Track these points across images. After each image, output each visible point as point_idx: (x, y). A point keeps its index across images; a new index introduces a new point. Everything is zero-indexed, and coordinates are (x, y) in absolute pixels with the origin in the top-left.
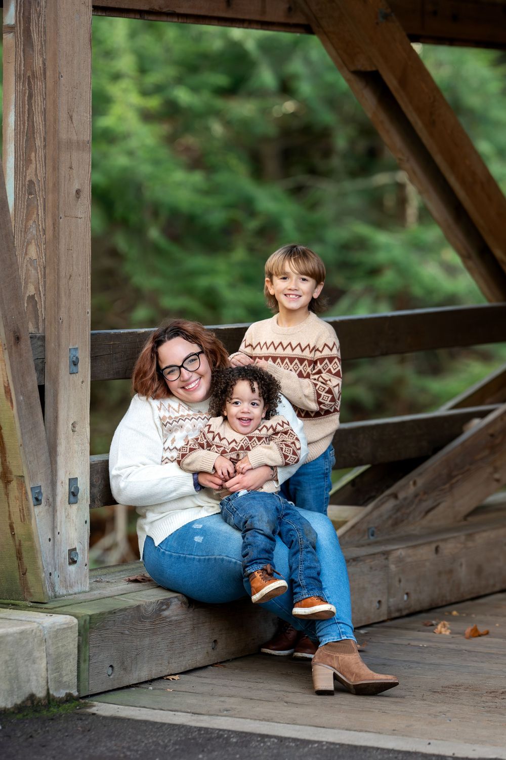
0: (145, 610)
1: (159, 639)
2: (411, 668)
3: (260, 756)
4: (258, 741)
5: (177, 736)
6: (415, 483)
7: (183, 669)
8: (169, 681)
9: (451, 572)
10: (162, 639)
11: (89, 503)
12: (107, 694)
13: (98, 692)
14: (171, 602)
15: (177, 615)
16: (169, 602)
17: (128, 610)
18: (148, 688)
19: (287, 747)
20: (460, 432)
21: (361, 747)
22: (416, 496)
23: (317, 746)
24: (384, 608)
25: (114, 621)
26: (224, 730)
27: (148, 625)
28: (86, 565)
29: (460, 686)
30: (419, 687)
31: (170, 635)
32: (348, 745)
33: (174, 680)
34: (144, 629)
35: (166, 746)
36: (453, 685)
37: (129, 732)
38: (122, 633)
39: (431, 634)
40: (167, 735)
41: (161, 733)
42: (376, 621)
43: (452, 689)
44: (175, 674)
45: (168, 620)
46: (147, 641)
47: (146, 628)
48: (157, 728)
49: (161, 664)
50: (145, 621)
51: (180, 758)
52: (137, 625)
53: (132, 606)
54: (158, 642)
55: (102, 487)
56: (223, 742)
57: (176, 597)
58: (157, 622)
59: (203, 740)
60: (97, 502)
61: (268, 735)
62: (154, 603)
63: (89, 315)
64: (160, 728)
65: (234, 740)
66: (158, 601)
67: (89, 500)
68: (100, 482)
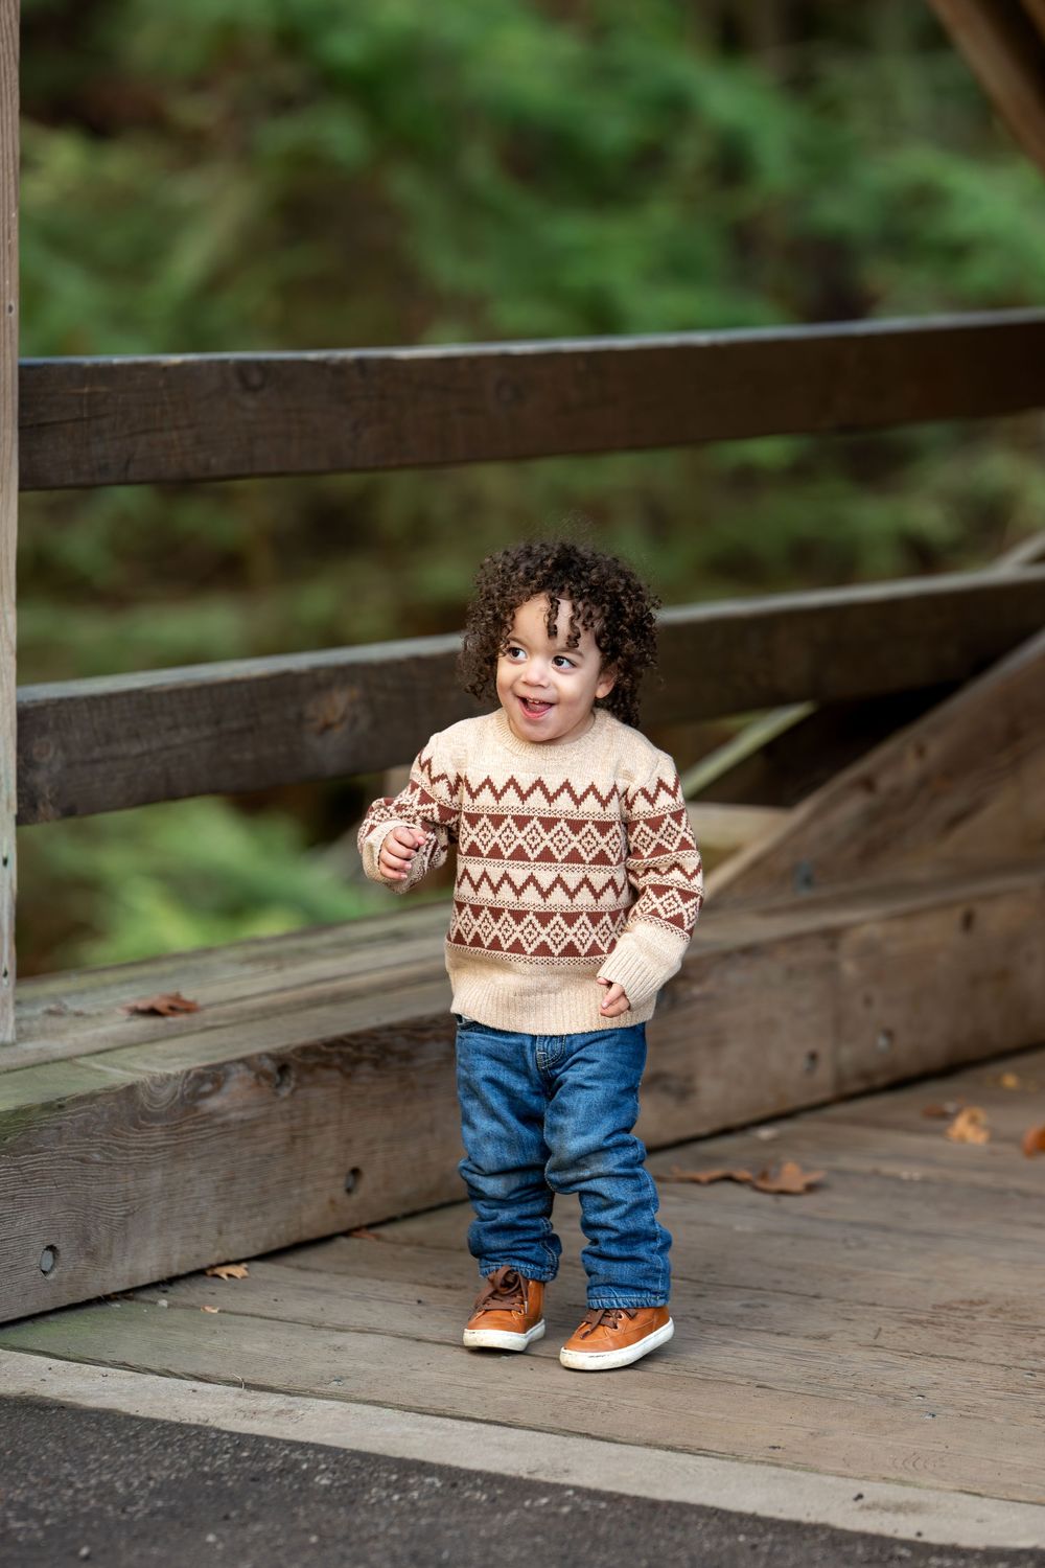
0: (151, 1098)
1: (192, 1173)
2: (864, 1246)
3: (376, 1538)
4: (388, 1485)
5: (173, 1464)
6: (921, 752)
7: (261, 1248)
8: (216, 1280)
9: (1003, 975)
10: (201, 1172)
11: (14, 811)
12: (41, 1321)
13: (10, 1318)
14: (227, 1074)
15: (245, 1108)
16: (220, 1073)
17: (99, 1099)
18: (156, 1303)
19: (465, 1506)
21: (670, 1504)
22: (923, 782)
23: (546, 1504)
24: (824, 1073)
25: (59, 1128)
26: (303, 1446)
27: (158, 1135)
28: (6, 974)
29: (981, 1303)
30: (874, 1304)
31: (223, 1160)
32: (636, 1500)
33: (232, 1279)
34: (148, 1148)
35: (131, 1500)
36: (962, 1302)
37: (46, 1450)
38: (83, 1160)
39: (935, 1142)
40: (146, 1463)
41: (132, 1456)
42: (804, 1101)
43: (958, 1314)
44: (238, 1262)
45: (218, 1120)
46: (156, 1178)
47: (152, 1145)
48: (126, 1440)
49: (198, 1237)
50: (153, 1124)
51: (154, 1543)
52: (128, 1138)
53: (114, 1087)
54: (189, 1181)
55: (57, 768)
56: (291, 1486)
57: (242, 1061)
58: (186, 1128)
59: (238, 1480)
60: (44, 804)
61: (423, 1463)
62: (176, 1077)
63: (15, 313)
64: (133, 1441)
65: (325, 1482)
66: (188, 1073)
67: (14, 803)
68: (51, 755)
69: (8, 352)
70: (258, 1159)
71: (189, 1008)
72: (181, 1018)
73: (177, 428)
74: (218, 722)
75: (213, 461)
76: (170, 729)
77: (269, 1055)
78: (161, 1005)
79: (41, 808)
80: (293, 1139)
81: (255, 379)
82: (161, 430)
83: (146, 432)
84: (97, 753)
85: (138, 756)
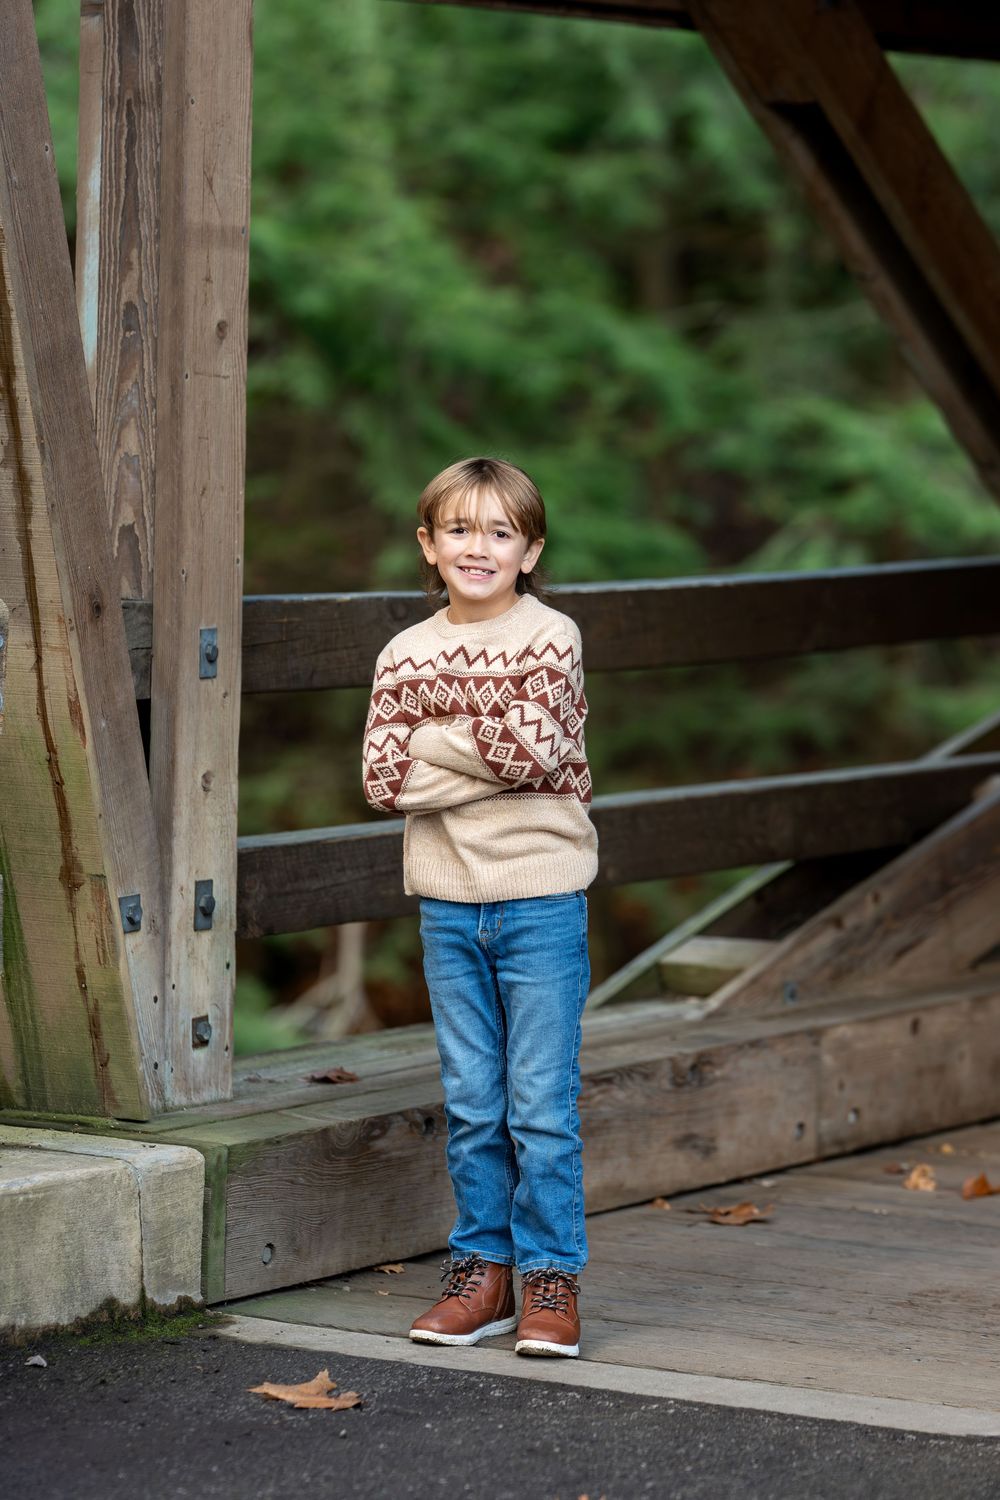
0: (339, 1138)
1: (366, 1195)
2: (853, 1256)
3: (543, 1426)
4: (544, 1397)
5: (387, 1384)
6: (876, 898)
7: (410, 1252)
8: (382, 1275)
9: (941, 1069)
10: (372, 1195)
11: (235, 929)
12: (261, 1298)
13: (242, 1295)
14: (390, 1123)
15: (402, 1148)
16: (386, 1122)
17: (304, 1138)
18: (341, 1289)
19: (599, 1409)
20: (967, 801)
21: (742, 1410)
22: (879, 921)
23: (657, 1408)
24: (810, 1139)
25: (277, 1158)
26: (478, 1374)
27: (343, 1166)
28: (227, 1049)
29: (944, 1292)
30: (866, 1293)
31: (386, 1187)
32: (718, 1407)
33: (394, 1274)
34: (336, 1175)
36: (931, 1291)
38: (292, 1182)
39: (897, 1190)
40: (368, 1383)
41: (358, 1379)
42: (794, 1161)
43: (928, 1299)
44: (396, 1263)
45: (384, 1157)
46: (341, 1198)
47: (339, 1173)
48: (350, 1369)
49: (369, 1242)
50: (338, 1158)
51: (389, 1428)
52: (322, 1167)
53: (313, 1130)
54: (363, 1201)
55: (261, 898)
56: (474, 1397)
57: (400, 1113)
58: (361, 1161)
59: (436, 1393)
60: (253, 925)
61: (563, 1385)
62: (356, 1124)
63: (241, 565)
64: (356, 1369)
65: (497, 1394)
66: (364, 1121)
67: (235, 923)
68: (257, 888)
69: (236, 591)
70: (410, 1187)
71: (352, 1079)
72: (347, 1085)
73: (346, 648)
74: (372, 867)
76: (339, 871)
77: (419, 1110)
78: (332, 1075)
79: (250, 926)
80: (435, 1173)
81: (401, 611)
82: (336, 649)
83: (325, 651)
84: (288, 888)
85: (316, 890)
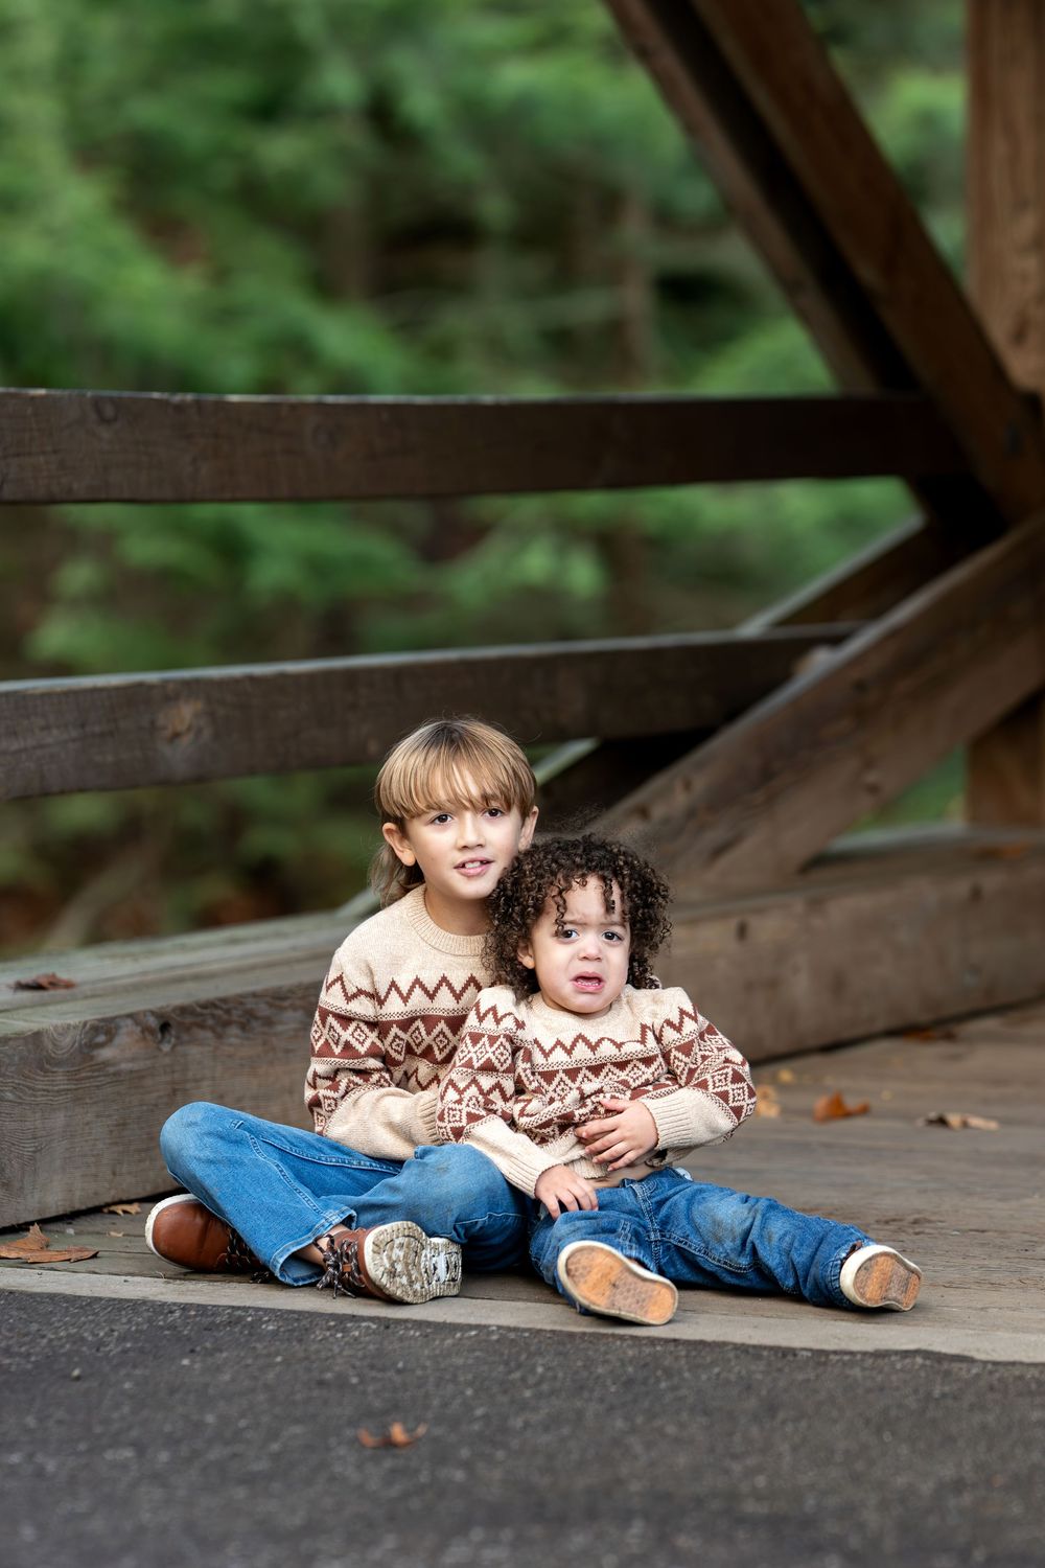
0: (55, 1045)
1: (90, 1117)
3: (333, 1357)
4: (329, 1328)
5: (129, 1321)
6: (688, 786)
7: (147, 1189)
8: (113, 1215)
9: (773, 984)
10: (98, 1116)
14: (118, 1028)
15: (133, 1059)
16: (113, 1025)
17: (11, 1043)
18: (63, 1232)
19: (403, 1339)
20: (784, 677)
22: (691, 813)
23: (476, 1335)
27: (60, 1079)
31: (116, 1107)
33: (127, 1215)
34: (53, 1091)
35: (100, 1344)
37: (11, 1317)
40: (105, 1322)
41: (90, 1318)
44: (130, 1202)
45: (111, 1070)
46: (59, 1120)
47: (56, 1088)
48: (81, 1307)
49: (96, 1176)
50: (55, 1069)
51: (135, 1366)
52: (34, 1079)
53: (23, 1033)
54: (87, 1124)
56: (241, 1333)
57: (130, 1016)
58: (84, 1075)
59: (191, 1330)
61: (354, 1316)
62: (75, 1027)
64: (88, 1308)
65: (271, 1328)
66: (85, 1024)
70: (145, 1108)
71: (69, 985)
72: (61, 992)
73: (44, 453)
74: (83, 726)
75: (75, 486)
76: (43, 729)
77: (153, 1013)
78: (44, 982)
80: (174, 1091)
81: (109, 411)
82: (30, 454)
83: (18, 455)
